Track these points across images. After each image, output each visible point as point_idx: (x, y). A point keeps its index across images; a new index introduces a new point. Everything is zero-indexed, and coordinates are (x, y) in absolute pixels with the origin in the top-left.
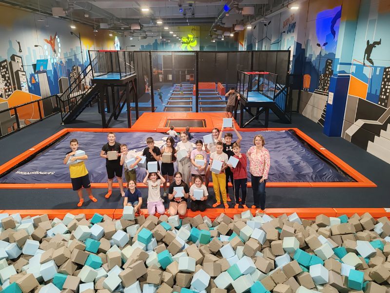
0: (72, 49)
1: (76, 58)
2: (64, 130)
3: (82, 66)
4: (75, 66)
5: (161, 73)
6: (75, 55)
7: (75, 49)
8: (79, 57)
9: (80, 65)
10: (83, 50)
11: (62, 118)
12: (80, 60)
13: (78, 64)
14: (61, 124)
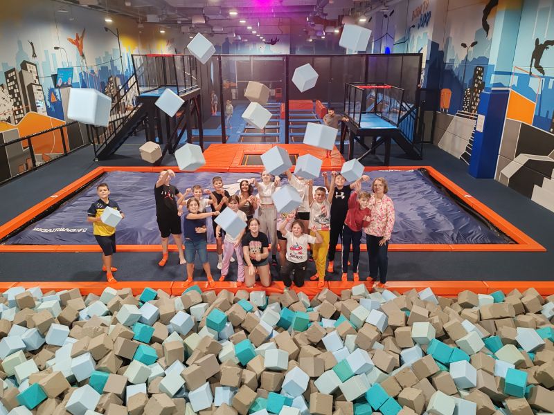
0: (107, 53)
1: (112, 65)
2: (99, 169)
3: (121, 77)
5: (234, 87)
6: (112, 61)
7: (111, 52)
8: (117, 63)
9: (119, 76)
10: (124, 53)
11: (96, 153)
12: (120, 68)
13: (116, 74)
14: (94, 160)
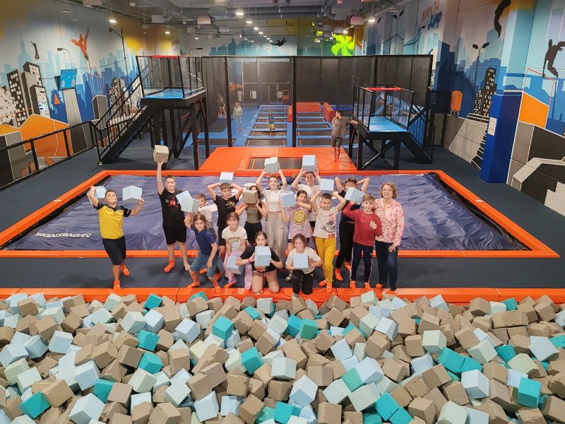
0: (111, 54)
1: (117, 67)
2: (103, 173)
3: (126, 78)
4: (115, 78)
5: (241, 89)
6: (116, 63)
7: (115, 54)
8: (122, 65)
9: (123, 78)
10: (128, 54)
11: (100, 156)
12: (124, 70)
13: (120, 75)
14: (98, 164)
